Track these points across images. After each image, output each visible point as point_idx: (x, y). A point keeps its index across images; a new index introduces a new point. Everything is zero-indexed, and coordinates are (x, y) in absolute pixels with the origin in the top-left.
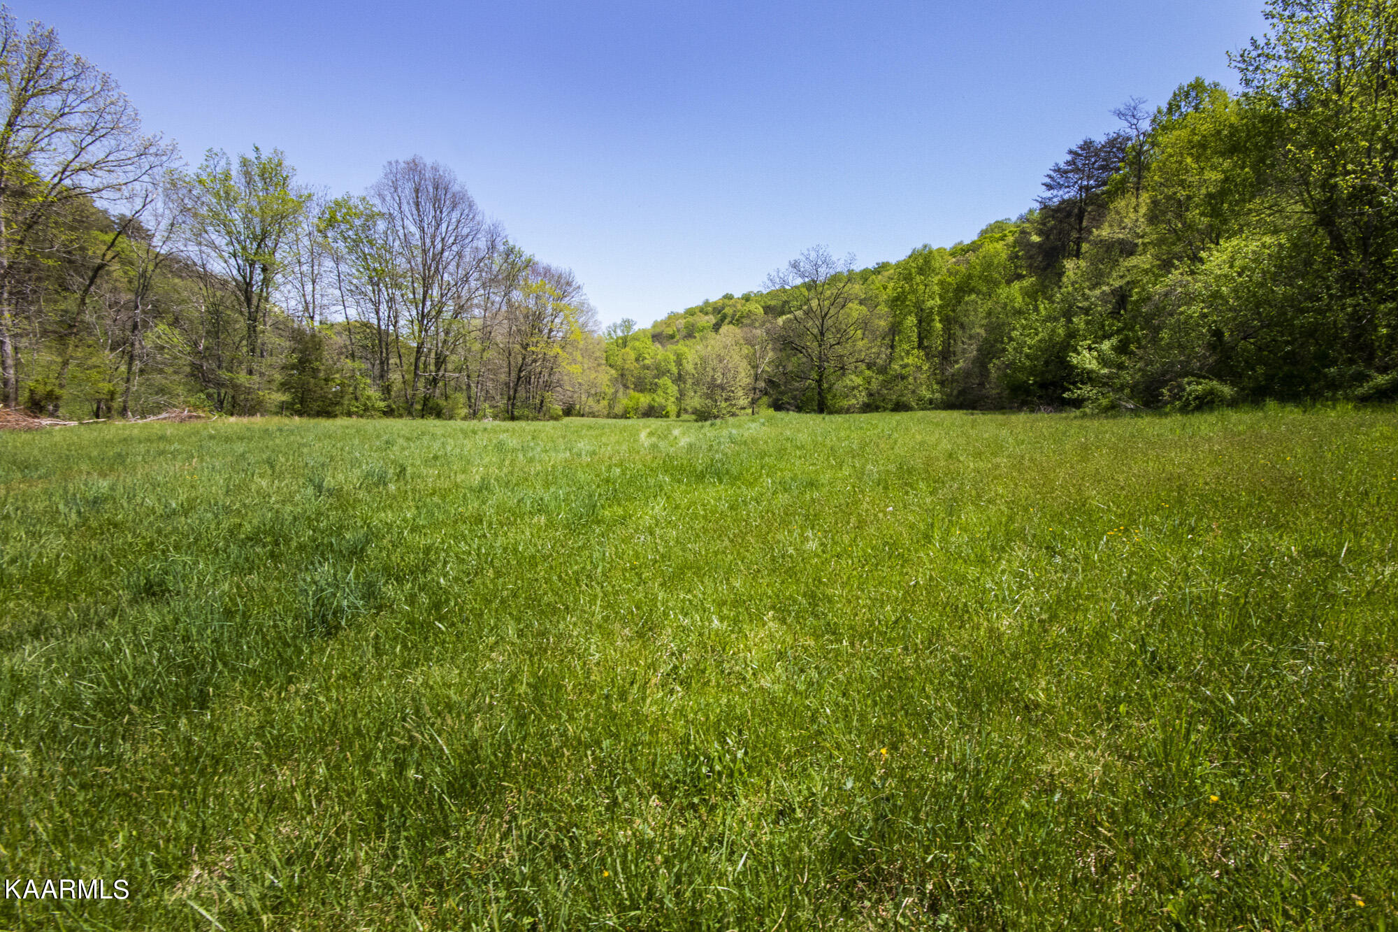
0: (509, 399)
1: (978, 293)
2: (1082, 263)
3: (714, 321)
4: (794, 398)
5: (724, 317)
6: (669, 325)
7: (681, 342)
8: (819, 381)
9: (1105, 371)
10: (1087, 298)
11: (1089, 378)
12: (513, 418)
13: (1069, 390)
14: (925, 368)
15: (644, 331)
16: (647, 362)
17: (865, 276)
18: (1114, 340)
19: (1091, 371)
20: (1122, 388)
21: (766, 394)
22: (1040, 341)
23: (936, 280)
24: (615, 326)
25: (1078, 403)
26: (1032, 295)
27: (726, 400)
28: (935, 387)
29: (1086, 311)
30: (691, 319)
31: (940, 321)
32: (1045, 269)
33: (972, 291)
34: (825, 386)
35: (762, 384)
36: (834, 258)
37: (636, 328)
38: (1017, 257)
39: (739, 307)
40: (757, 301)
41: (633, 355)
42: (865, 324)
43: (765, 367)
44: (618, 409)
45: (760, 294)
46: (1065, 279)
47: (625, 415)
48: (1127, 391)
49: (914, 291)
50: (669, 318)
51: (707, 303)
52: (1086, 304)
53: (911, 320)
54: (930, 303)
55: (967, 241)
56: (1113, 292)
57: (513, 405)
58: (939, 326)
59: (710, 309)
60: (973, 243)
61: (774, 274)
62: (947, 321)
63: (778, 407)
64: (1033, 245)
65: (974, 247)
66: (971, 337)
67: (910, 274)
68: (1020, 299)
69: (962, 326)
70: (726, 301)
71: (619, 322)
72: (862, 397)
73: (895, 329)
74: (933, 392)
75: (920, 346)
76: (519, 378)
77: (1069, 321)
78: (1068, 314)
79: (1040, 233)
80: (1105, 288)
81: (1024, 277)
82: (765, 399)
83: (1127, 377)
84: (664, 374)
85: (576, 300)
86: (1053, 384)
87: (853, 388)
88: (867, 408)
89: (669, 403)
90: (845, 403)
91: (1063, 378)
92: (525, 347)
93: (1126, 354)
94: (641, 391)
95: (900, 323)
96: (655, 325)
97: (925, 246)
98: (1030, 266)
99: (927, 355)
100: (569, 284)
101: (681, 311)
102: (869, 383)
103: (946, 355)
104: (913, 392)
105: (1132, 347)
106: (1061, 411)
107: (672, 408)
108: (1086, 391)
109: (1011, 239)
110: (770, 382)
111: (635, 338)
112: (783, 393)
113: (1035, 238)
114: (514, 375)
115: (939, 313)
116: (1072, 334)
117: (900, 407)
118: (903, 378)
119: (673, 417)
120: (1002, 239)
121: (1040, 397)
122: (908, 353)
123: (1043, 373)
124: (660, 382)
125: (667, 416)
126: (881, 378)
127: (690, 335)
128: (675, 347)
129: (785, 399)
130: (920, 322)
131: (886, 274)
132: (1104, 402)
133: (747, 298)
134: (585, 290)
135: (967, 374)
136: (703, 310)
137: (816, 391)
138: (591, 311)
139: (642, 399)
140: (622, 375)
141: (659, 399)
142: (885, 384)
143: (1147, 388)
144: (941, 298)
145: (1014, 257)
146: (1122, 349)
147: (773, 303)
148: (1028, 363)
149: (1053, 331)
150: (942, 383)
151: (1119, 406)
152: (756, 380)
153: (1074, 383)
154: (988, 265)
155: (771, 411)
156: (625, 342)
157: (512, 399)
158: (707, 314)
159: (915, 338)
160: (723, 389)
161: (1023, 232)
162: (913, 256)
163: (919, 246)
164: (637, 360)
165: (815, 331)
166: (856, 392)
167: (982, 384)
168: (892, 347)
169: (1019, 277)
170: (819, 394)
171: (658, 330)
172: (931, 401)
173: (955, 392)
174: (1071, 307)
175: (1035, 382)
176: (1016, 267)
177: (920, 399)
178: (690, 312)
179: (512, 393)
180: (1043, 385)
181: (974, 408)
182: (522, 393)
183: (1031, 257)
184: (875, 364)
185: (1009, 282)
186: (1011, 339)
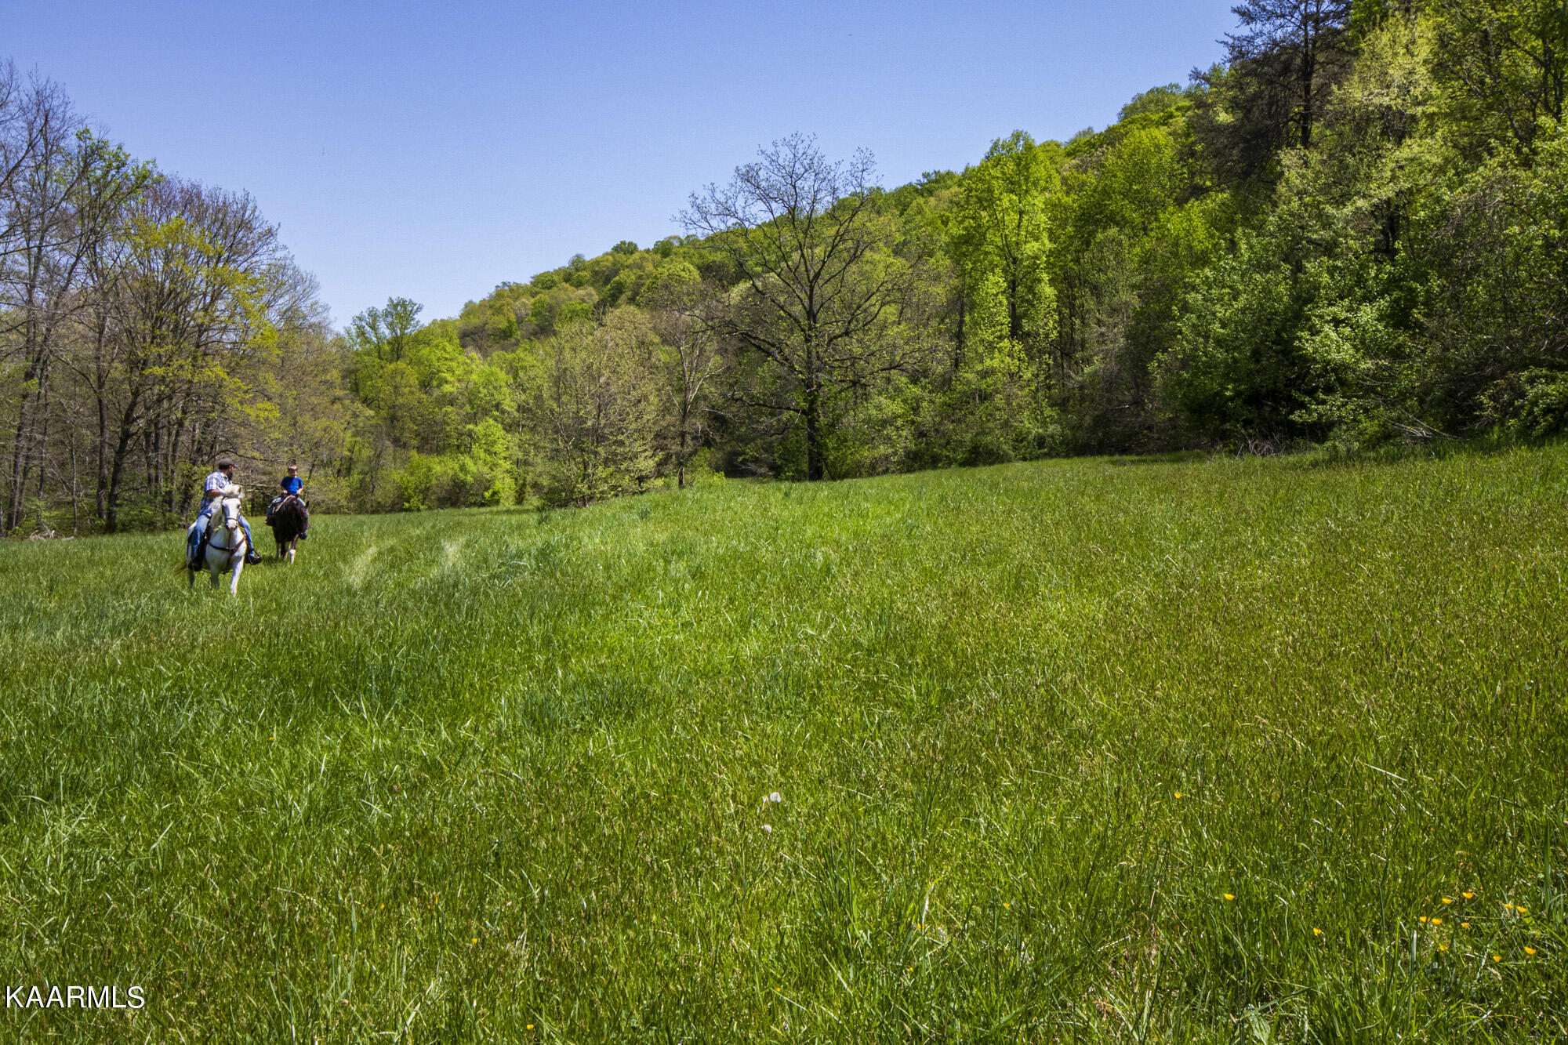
0: (102, 485)
1: (1122, 223)
2: (1314, 156)
3: (596, 298)
4: (769, 449)
5: (619, 289)
6: (499, 311)
7: (525, 344)
8: (809, 413)
9: (1367, 365)
10: (1326, 223)
11: (1337, 378)
12: (110, 528)
13: (1302, 406)
14: (1028, 375)
15: (444, 324)
16: (447, 388)
17: (903, 199)
18: (1383, 303)
19: (1340, 368)
20: (1404, 395)
21: (708, 443)
22: (1243, 311)
23: (1039, 200)
24: (373, 315)
25: (1319, 431)
26: (1222, 224)
27: (606, 463)
28: (1048, 412)
29: (1329, 249)
30: (545, 296)
31: (1052, 282)
32: (1246, 174)
33: (1112, 219)
34: (823, 421)
35: (699, 424)
36: (829, 161)
37: (424, 319)
38: (1192, 154)
39: (649, 267)
40: (685, 256)
41: (413, 378)
42: (901, 293)
43: (704, 386)
44: (383, 493)
45: (691, 241)
46: (1281, 188)
47: (398, 504)
48: (1412, 402)
49: (998, 225)
50: (499, 295)
51: (578, 263)
52: (1326, 234)
53: (995, 283)
54: (1031, 248)
55: (1100, 128)
56: (1376, 211)
57: (112, 498)
58: (1048, 291)
59: (586, 274)
60: (1110, 130)
61: (703, 194)
62: (1067, 282)
63: (734, 469)
64: (1220, 129)
65: (1112, 137)
66: (1114, 311)
67: (990, 190)
68: (1201, 233)
69: (1096, 290)
70: (621, 257)
71: (382, 306)
72: (904, 440)
73: (962, 302)
74: (1044, 424)
75: (1015, 331)
76: (126, 436)
77: (1299, 268)
78: (1294, 255)
79: (1234, 106)
80: (1361, 203)
81: (1207, 190)
82: (706, 454)
83: (1408, 377)
84: (486, 412)
85: (263, 260)
86: (1273, 395)
87: (884, 423)
88: (917, 461)
89: (498, 473)
90: (866, 454)
91: (1290, 383)
92: (137, 364)
93: (1407, 328)
94: (439, 451)
95: (973, 288)
96: (470, 310)
97: (1017, 136)
98: (1217, 171)
99: (1028, 350)
100: (244, 225)
101: (525, 280)
102: (916, 410)
103: (1067, 348)
104: (1006, 424)
105: (1417, 314)
106: (1289, 450)
107: (505, 485)
108: (1333, 406)
109: (1180, 122)
110: (718, 420)
111: (423, 339)
112: (744, 440)
113: (1224, 117)
114: (113, 428)
115: (1050, 266)
116: (1305, 297)
117: (979, 456)
118: (984, 397)
119: (508, 503)
120: (1165, 121)
121: (1247, 423)
122: (991, 347)
123: (1250, 374)
124: (479, 429)
125: (494, 501)
126: (940, 398)
127: (543, 329)
128: (510, 356)
129: (750, 451)
130: (1013, 285)
131: (945, 194)
132: (1370, 427)
133: (664, 250)
134: (281, 238)
135: (1111, 383)
136: (572, 275)
137: (803, 434)
138: (302, 284)
139: (438, 469)
140: (393, 418)
141: (473, 466)
142: (950, 411)
143: (1451, 394)
144: (1053, 238)
145: (1187, 154)
146: (1398, 318)
147: (718, 257)
148: (1220, 355)
149: (1267, 291)
150: (1062, 404)
151: (1400, 433)
152: (685, 415)
153: (1311, 393)
154: (1139, 172)
155: (719, 479)
156: (397, 349)
157: (110, 485)
158: (579, 284)
159: (1004, 317)
160: (600, 439)
161: (1200, 104)
162: (995, 156)
163: (1005, 136)
164: (425, 385)
165: (797, 310)
166: (889, 431)
167: (1137, 402)
168: (959, 337)
169: (1198, 192)
170: (811, 438)
171: (475, 321)
172: (1041, 441)
173: (1088, 420)
174: (1297, 240)
175: (1238, 394)
176: (1192, 174)
177: (1020, 439)
178: (544, 283)
179: (107, 472)
180: (1253, 399)
181: (1124, 451)
182: (137, 469)
183: (1217, 154)
184: (925, 373)
185: (1180, 202)
186: (1185, 308)
